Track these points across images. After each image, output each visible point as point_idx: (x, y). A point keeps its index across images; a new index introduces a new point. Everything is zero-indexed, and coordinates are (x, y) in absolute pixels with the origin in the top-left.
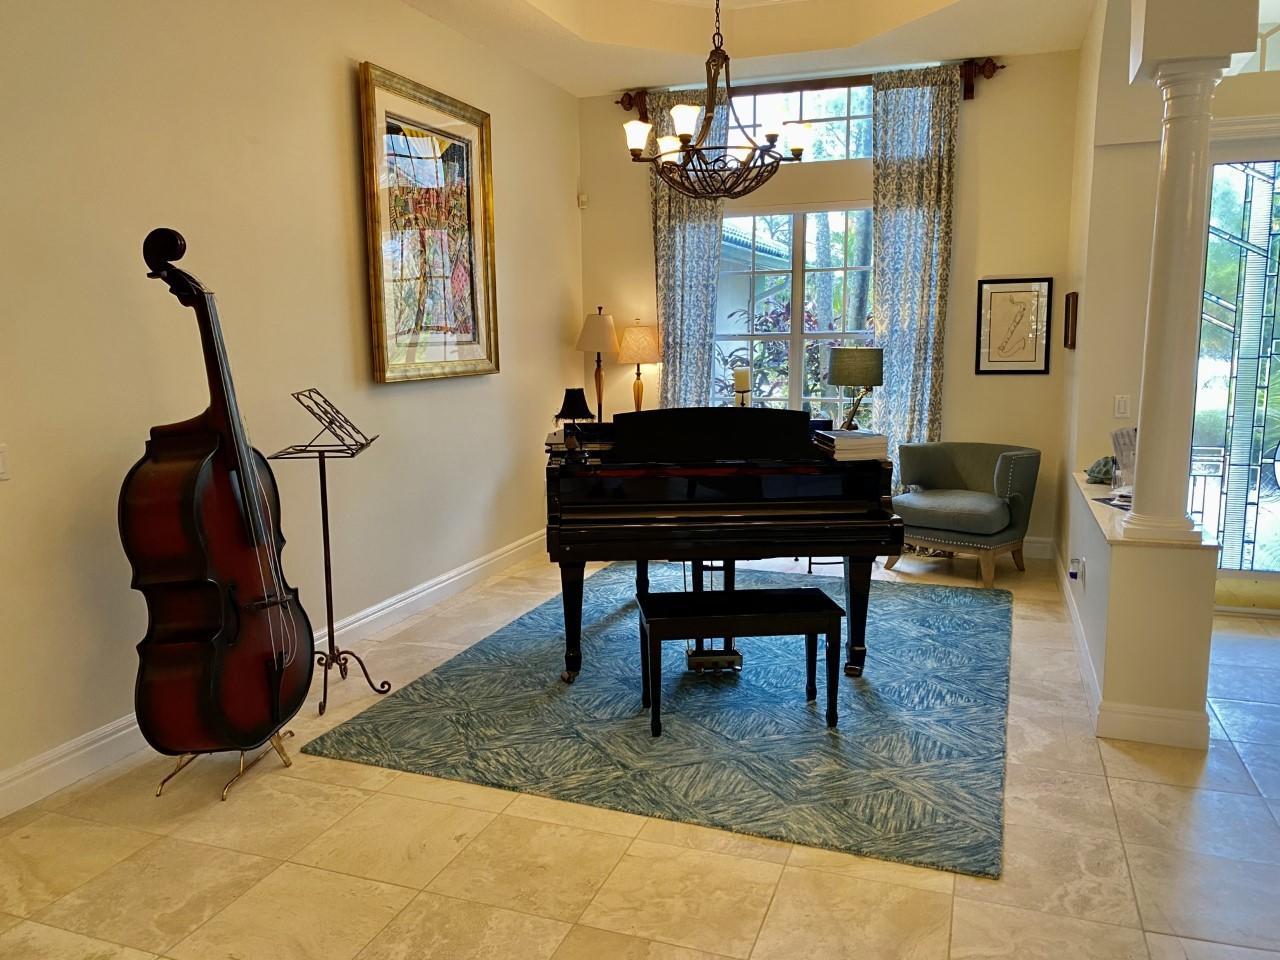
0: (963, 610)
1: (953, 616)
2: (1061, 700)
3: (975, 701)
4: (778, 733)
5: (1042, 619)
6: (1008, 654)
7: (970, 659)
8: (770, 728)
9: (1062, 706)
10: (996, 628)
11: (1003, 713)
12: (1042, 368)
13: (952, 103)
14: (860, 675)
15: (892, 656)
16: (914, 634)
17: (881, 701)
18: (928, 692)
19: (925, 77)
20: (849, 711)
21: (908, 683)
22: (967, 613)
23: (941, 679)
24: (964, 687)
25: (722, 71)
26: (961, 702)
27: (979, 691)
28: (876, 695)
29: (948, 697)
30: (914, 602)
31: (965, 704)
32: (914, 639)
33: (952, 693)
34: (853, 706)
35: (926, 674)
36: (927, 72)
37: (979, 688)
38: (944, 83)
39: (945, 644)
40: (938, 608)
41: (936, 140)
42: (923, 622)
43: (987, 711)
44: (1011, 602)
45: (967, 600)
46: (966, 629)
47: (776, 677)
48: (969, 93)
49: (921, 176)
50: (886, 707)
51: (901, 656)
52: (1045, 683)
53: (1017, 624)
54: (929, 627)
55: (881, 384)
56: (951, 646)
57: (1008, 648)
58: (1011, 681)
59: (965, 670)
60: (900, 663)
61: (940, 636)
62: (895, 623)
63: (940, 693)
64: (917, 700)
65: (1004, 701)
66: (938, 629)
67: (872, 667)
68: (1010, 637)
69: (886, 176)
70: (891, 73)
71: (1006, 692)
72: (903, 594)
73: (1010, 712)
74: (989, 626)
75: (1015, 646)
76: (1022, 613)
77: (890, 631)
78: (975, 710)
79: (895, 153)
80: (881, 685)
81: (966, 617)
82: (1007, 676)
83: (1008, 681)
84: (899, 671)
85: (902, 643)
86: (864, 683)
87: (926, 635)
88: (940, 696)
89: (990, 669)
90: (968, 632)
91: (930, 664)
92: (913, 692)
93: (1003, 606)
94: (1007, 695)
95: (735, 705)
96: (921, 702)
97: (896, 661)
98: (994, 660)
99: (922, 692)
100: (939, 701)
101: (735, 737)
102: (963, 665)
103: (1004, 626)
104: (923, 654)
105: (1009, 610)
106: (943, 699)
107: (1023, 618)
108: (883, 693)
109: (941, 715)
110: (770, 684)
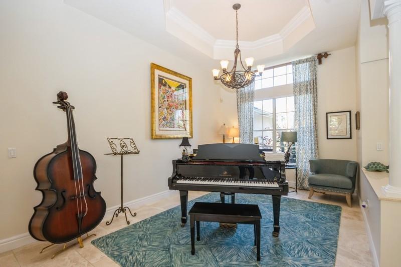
0: (323, 212)
1: (318, 215)
2: (360, 260)
3: (321, 256)
4: (236, 261)
5: (353, 219)
6: (338, 234)
7: (322, 234)
8: (234, 258)
9: (361, 264)
10: (334, 221)
11: (332, 265)
12: (349, 137)
13: (315, 66)
14: (277, 236)
15: (292, 229)
16: (303, 220)
17: (282, 250)
18: (302, 248)
19: (306, 60)
20: (268, 253)
21: (295, 242)
22: (324, 214)
23: (309, 242)
24: (317, 248)
25: (239, 54)
26: (315, 256)
27: (324, 250)
28: (281, 246)
29: (310, 252)
30: (305, 208)
31: (317, 257)
32: (302, 222)
33: (312, 250)
34: (271, 251)
35: (303, 239)
36: (307, 59)
37: (324, 249)
38: (312, 61)
39: (313, 226)
40: (313, 211)
41: (311, 76)
42: (307, 216)
43: (326, 262)
44: (341, 211)
45: (325, 209)
46: (322, 220)
47: (248, 233)
48: (320, 62)
49: (307, 86)
50: (283, 254)
51: (296, 229)
52: (353, 250)
53: (343, 221)
54: (309, 218)
55: (296, 141)
56: (315, 227)
57: (338, 230)
58: (338, 246)
59: (319, 239)
60: (295, 232)
61: (312, 222)
62: (297, 215)
63: (307, 250)
64: (296, 252)
65: (334, 257)
66: (312, 219)
67: (283, 233)
68: (339, 225)
69: (296, 87)
70: (297, 61)
71: (335, 253)
72: (303, 204)
73: (336, 264)
74: (331, 220)
75: (341, 230)
76: (345, 215)
77: (294, 218)
78: (320, 261)
79: (299, 80)
80: (284, 242)
81: (323, 215)
82: (337, 244)
83: (336, 247)
84: (293, 236)
85: (297, 224)
86: (278, 240)
87: (307, 221)
88: (307, 252)
89: (330, 239)
90: (323, 222)
91: (306, 234)
92: (296, 247)
93: (337, 212)
94: (336, 255)
95: (227, 244)
96: (298, 253)
97: (293, 231)
98: (332, 235)
99: (300, 248)
100: (305, 254)
101: (220, 260)
102: (319, 237)
103: (337, 220)
104: (304, 229)
105: (340, 214)
106: (308, 253)
107: (346, 218)
108: (284, 246)
109: (305, 262)
110: (244, 236)
